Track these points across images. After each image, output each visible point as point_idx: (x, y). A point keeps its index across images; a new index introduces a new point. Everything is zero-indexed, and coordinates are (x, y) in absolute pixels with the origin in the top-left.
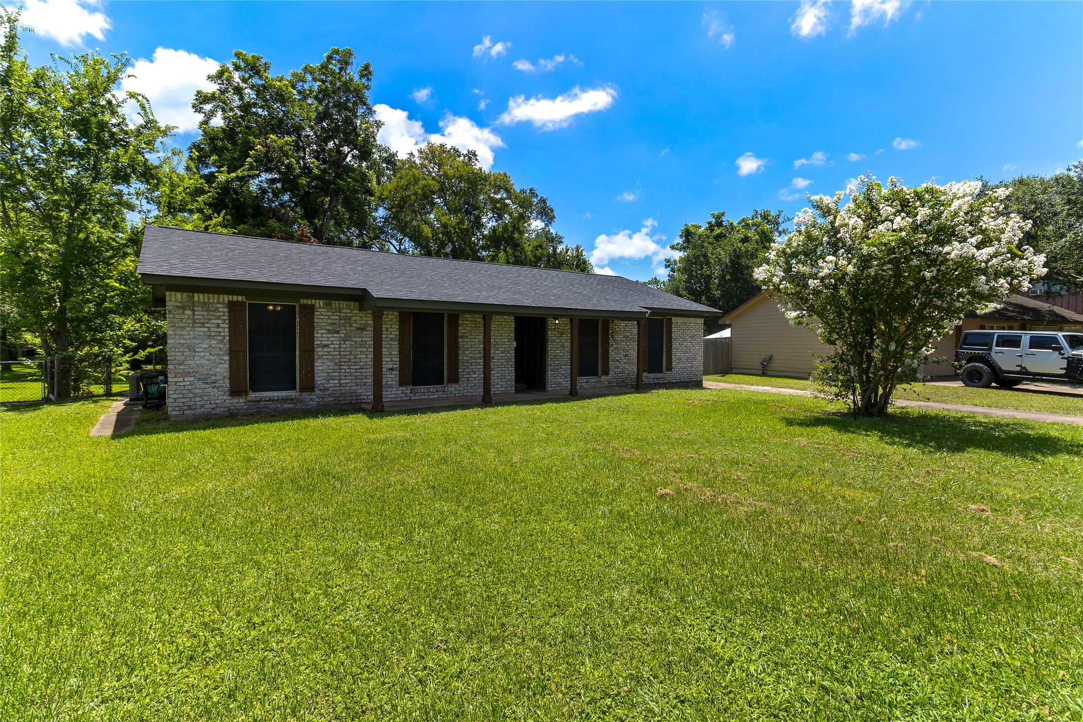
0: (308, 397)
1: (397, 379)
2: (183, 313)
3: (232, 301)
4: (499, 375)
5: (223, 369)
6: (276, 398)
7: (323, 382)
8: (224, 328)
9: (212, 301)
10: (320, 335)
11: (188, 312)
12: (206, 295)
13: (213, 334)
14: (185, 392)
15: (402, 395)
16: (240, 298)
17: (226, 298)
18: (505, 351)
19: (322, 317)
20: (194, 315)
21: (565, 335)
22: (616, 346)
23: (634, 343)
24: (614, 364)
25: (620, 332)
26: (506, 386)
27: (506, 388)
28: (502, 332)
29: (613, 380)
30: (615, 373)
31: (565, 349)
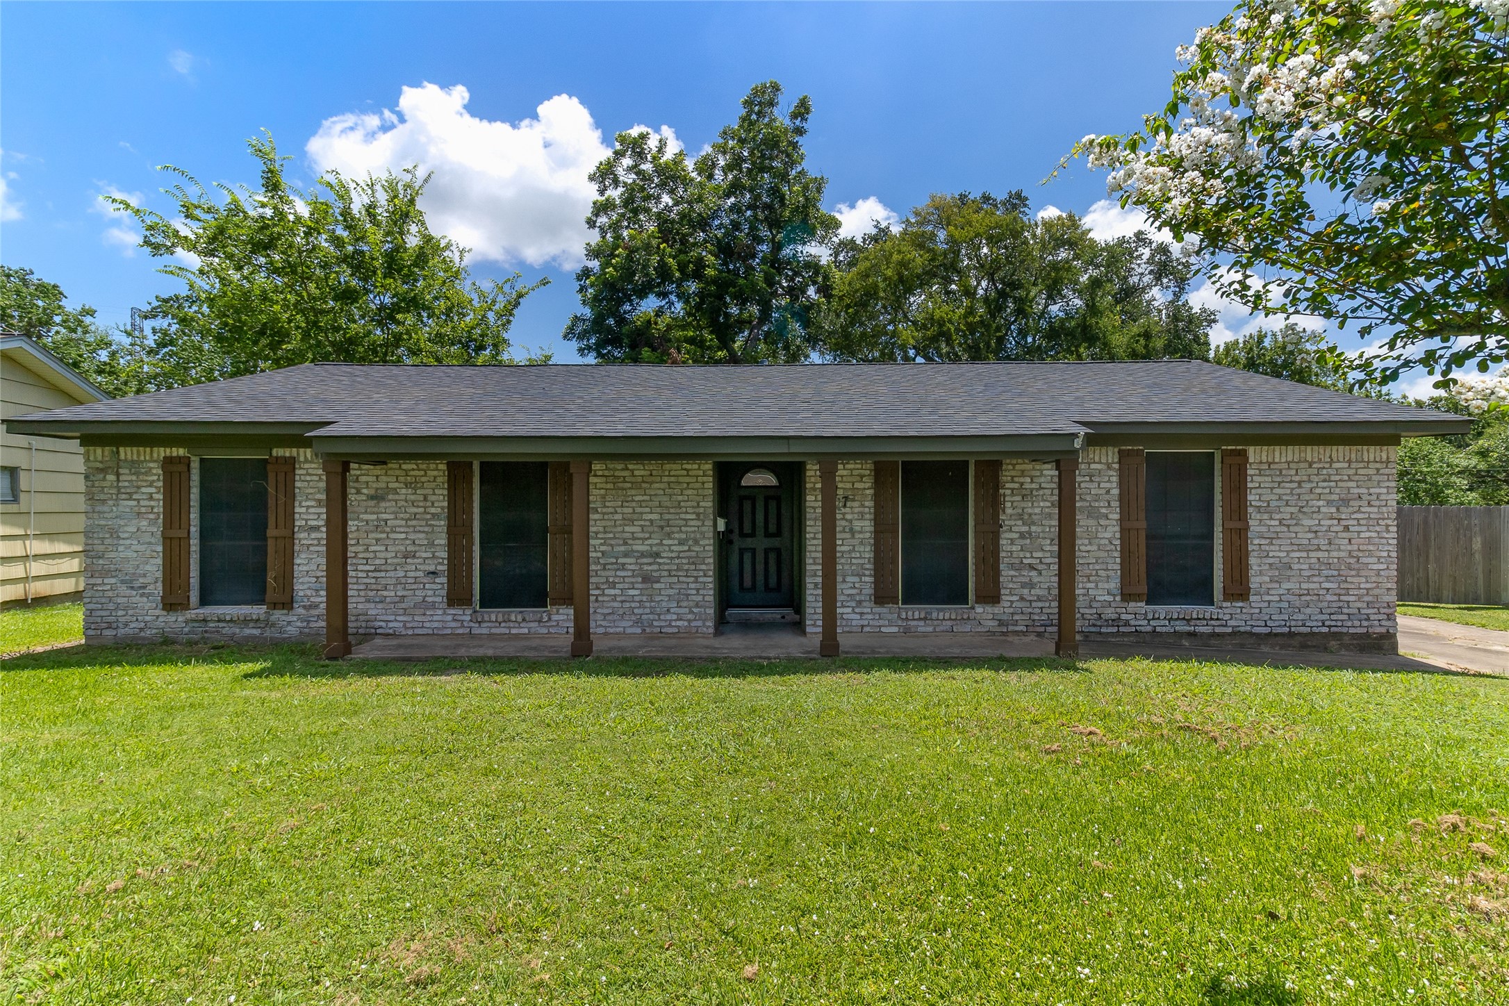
0: (284, 618)
1: (444, 592)
2: (104, 479)
3: (171, 458)
4: (671, 592)
5: (153, 568)
6: (228, 618)
7: (309, 593)
8: (158, 500)
9: (142, 458)
10: (304, 510)
11: (111, 477)
12: (135, 449)
13: (143, 510)
14: (103, 600)
15: (454, 624)
16: (182, 452)
17: (162, 452)
18: (687, 540)
19: (308, 478)
20: (118, 480)
21: (856, 504)
22: (1025, 529)
23: (1092, 522)
24: (1020, 575)
25: (1041, 492)
26: (690, 617)
27: (689, 621)
28: (680, 498)
29: (1016, 617)
30: (1022, 599)
31: (857, 536)
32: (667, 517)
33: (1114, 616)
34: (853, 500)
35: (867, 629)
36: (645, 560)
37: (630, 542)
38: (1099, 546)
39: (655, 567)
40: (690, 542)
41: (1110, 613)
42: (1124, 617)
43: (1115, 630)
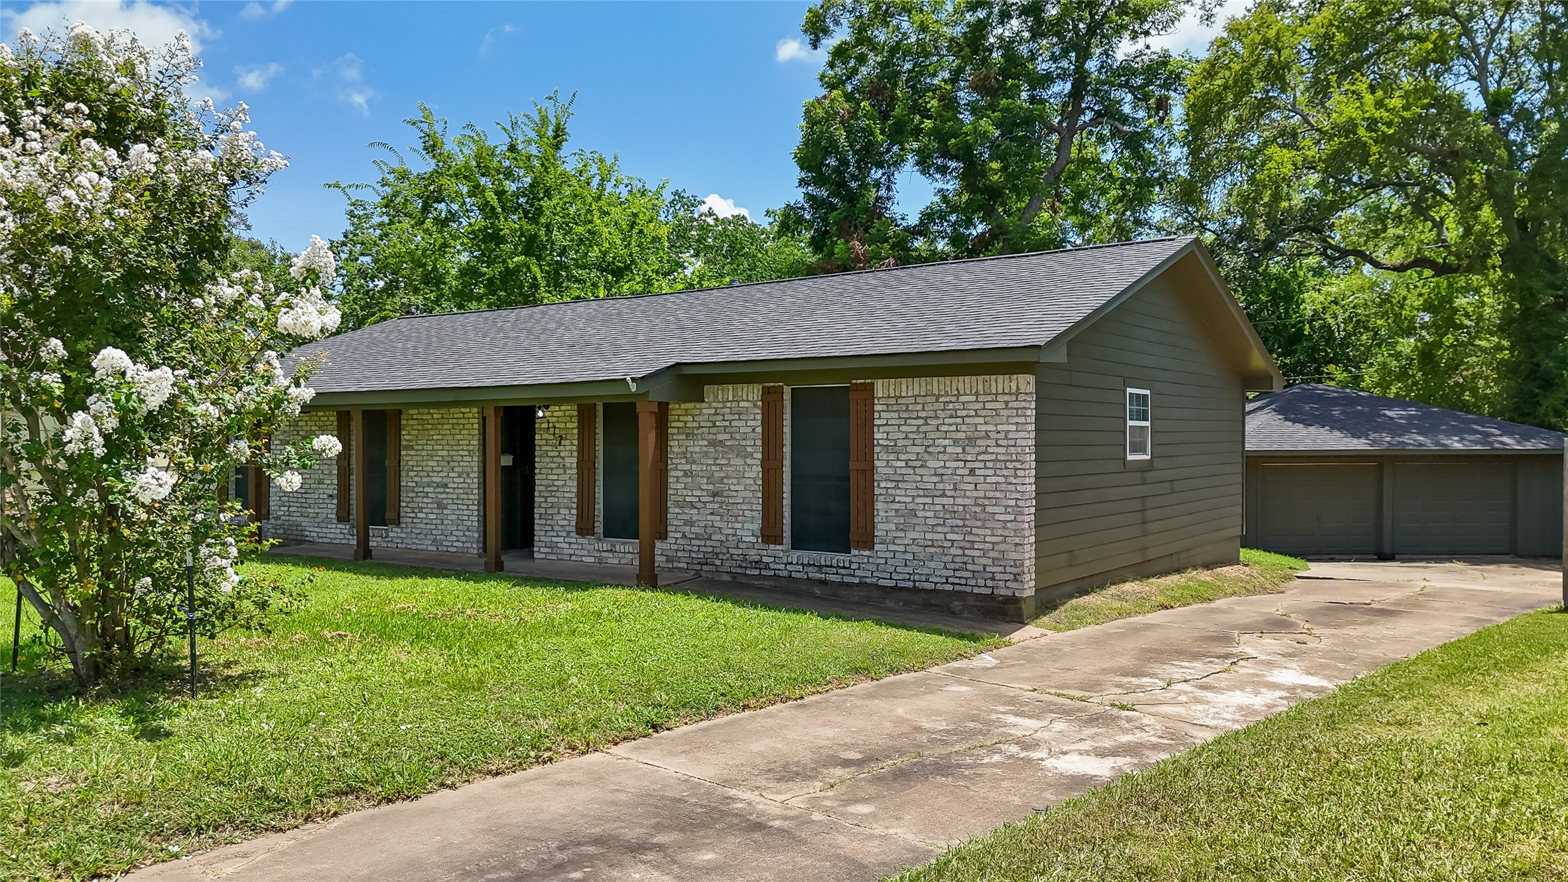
1: (336, 511)
4: (453, 517)
7: (276, 508)
15: (341, 536)
21: (568, 442)
22: (687, 467)
23: (740, 461)
24: (683, 513)
25: (700, 431)
26: (464, 539)
27: (463, 542)
28: (459, 437)
29: (679, 554)
30: (684, 536)
31: (567, 472)
32: (452, 453)
33: (757, 558)
34: (566, 439)
35: (573, 558)
36: (438, 490)
37: (431, 474)
38: (745, 485)
39: (444, 496)
40: (465, 475)
41: (753, 555)
42: (765, 559)
43: (757, 572)
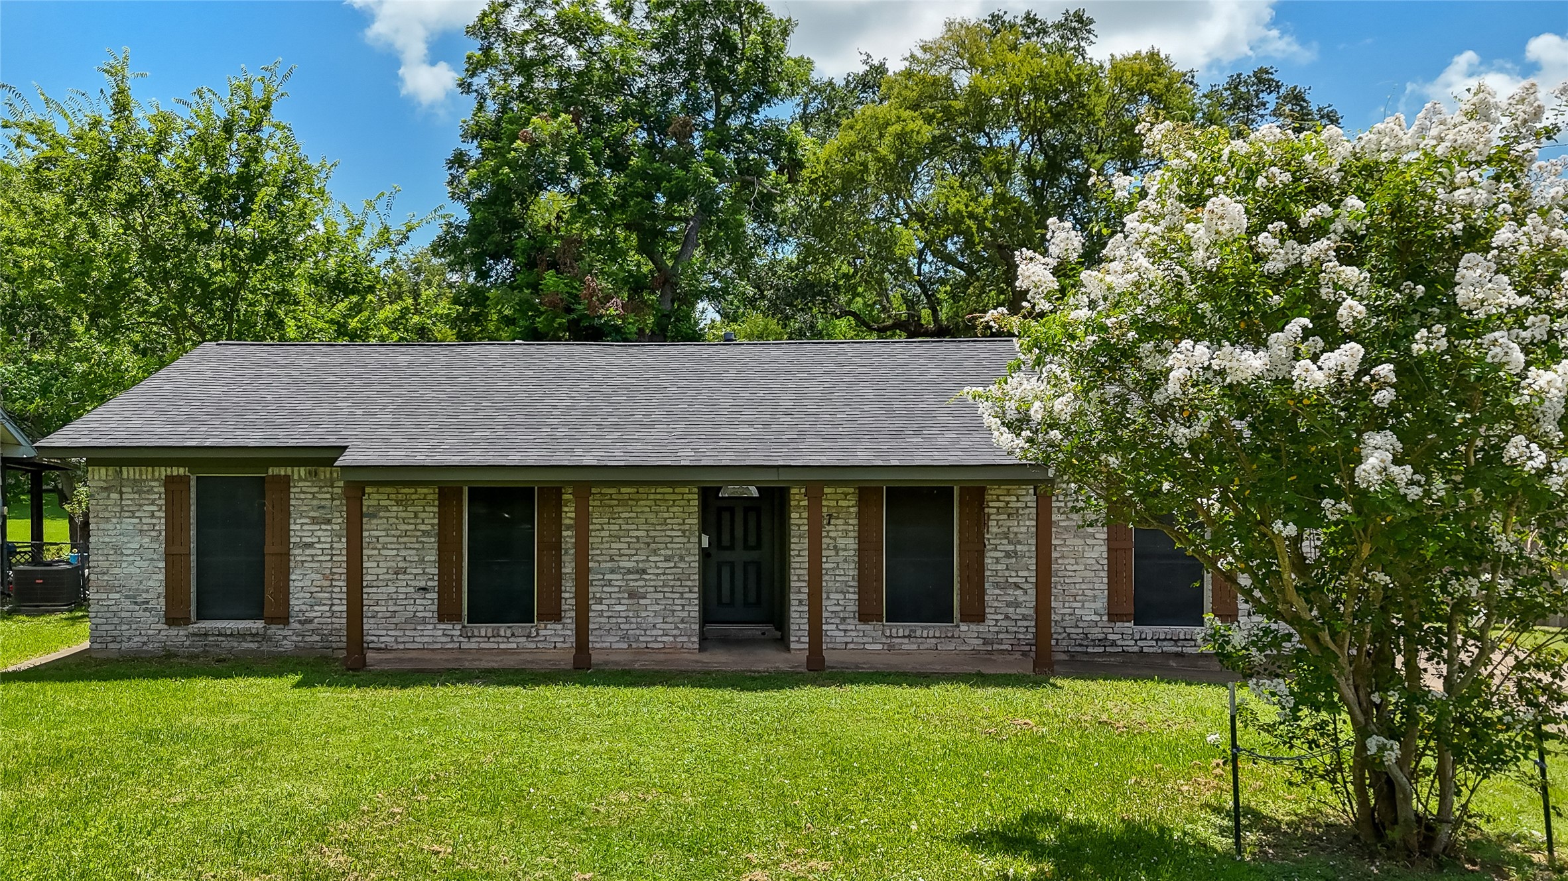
0: (280, 632)
1: (435, 608)
2: (108, 497)
3: (172, 476)
4: (657, 608)
5: (157, 582)
6: (228, 632)
7: (304, 608)
8: (160, 518)
9: (144, 477)
10: (298, 527)
11: (115, 496)
12: (137, 469)
13: (145, 527)
14: (108, 615)
15: (444, 639)
16: (181, 471)
17: (163, 472)
18: (673, 556)
19: (302, 496)
20: (121, 499)
21: (840, 522)
22: (1011, 548)
23: (1079, 541)
24: (1006, 594)
25: (1027, 511)
26: (676, 632)
27: (675, 636)
28: (666, 515)
29: (1001, 636)
30: (1007, 617)
31: (841, 553)
32: (652, 533)
33: (1101, 636)
34: (838, 518)
35: (850, 646)
36: (631, 577)
37: (616, 558)
38: (1086, 565)
39: (641, 583)
40: (676, 559)
41: (1096, 633)
42: (1110, 637)
43: (1101, 650)
